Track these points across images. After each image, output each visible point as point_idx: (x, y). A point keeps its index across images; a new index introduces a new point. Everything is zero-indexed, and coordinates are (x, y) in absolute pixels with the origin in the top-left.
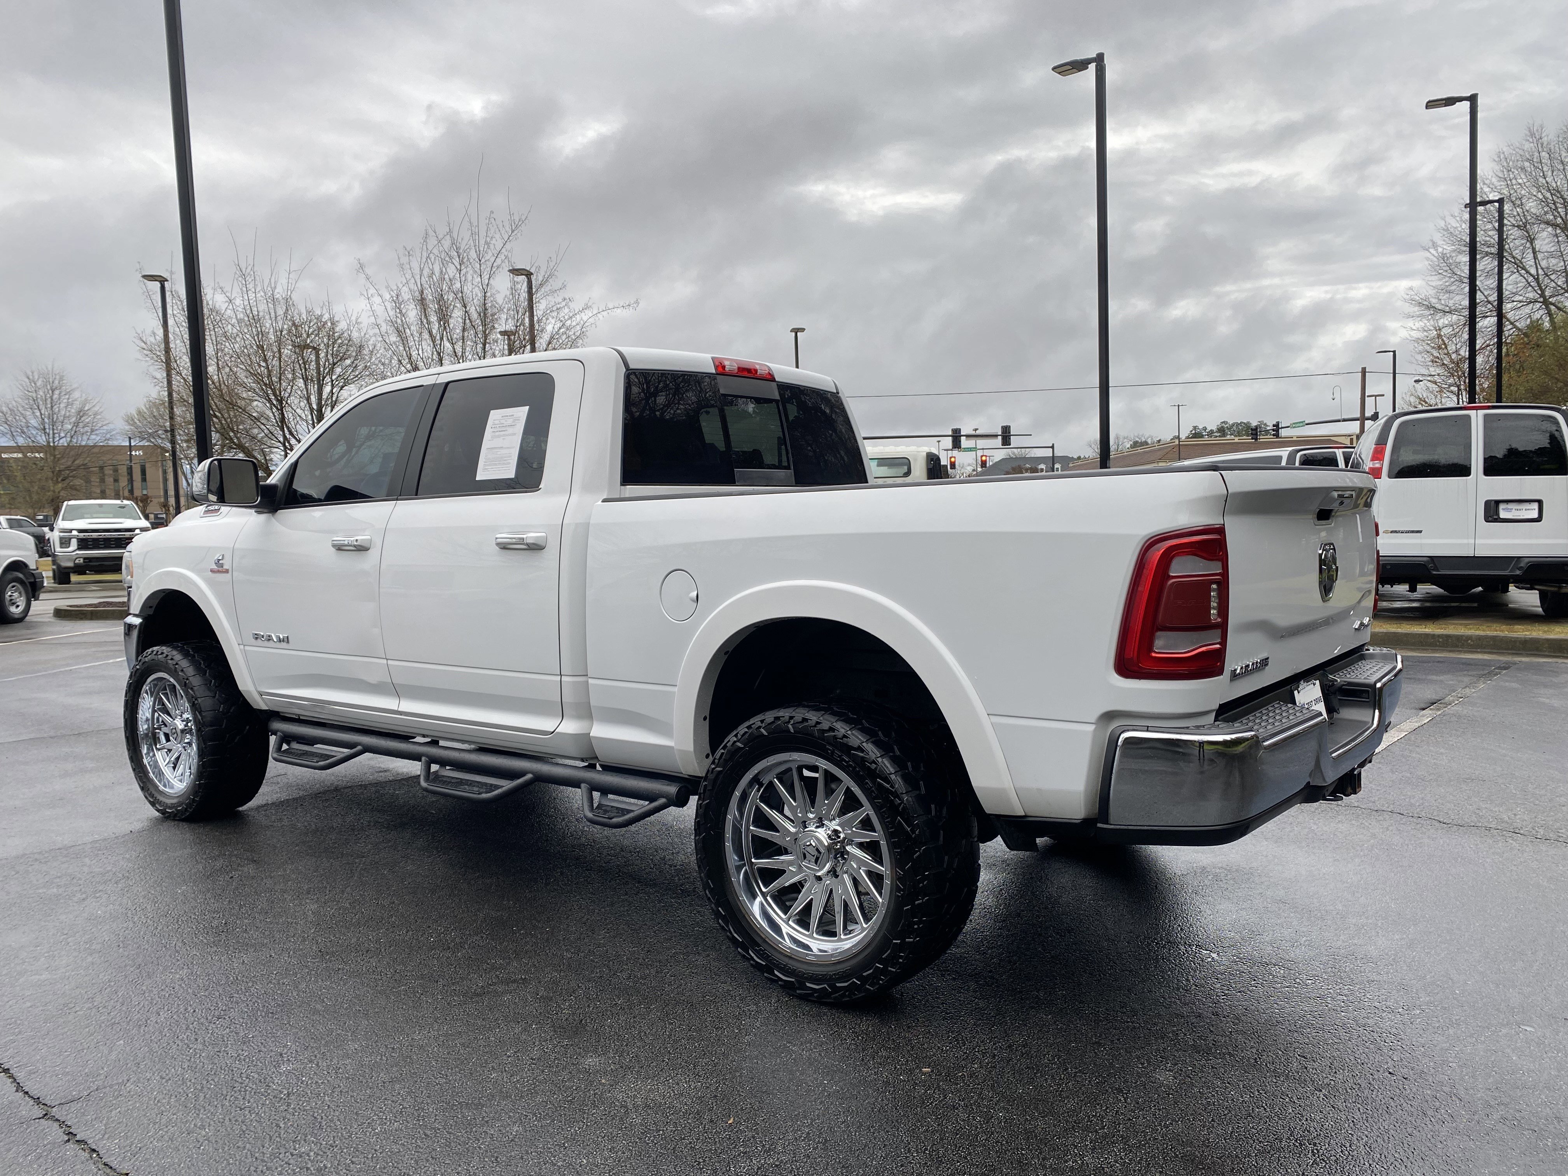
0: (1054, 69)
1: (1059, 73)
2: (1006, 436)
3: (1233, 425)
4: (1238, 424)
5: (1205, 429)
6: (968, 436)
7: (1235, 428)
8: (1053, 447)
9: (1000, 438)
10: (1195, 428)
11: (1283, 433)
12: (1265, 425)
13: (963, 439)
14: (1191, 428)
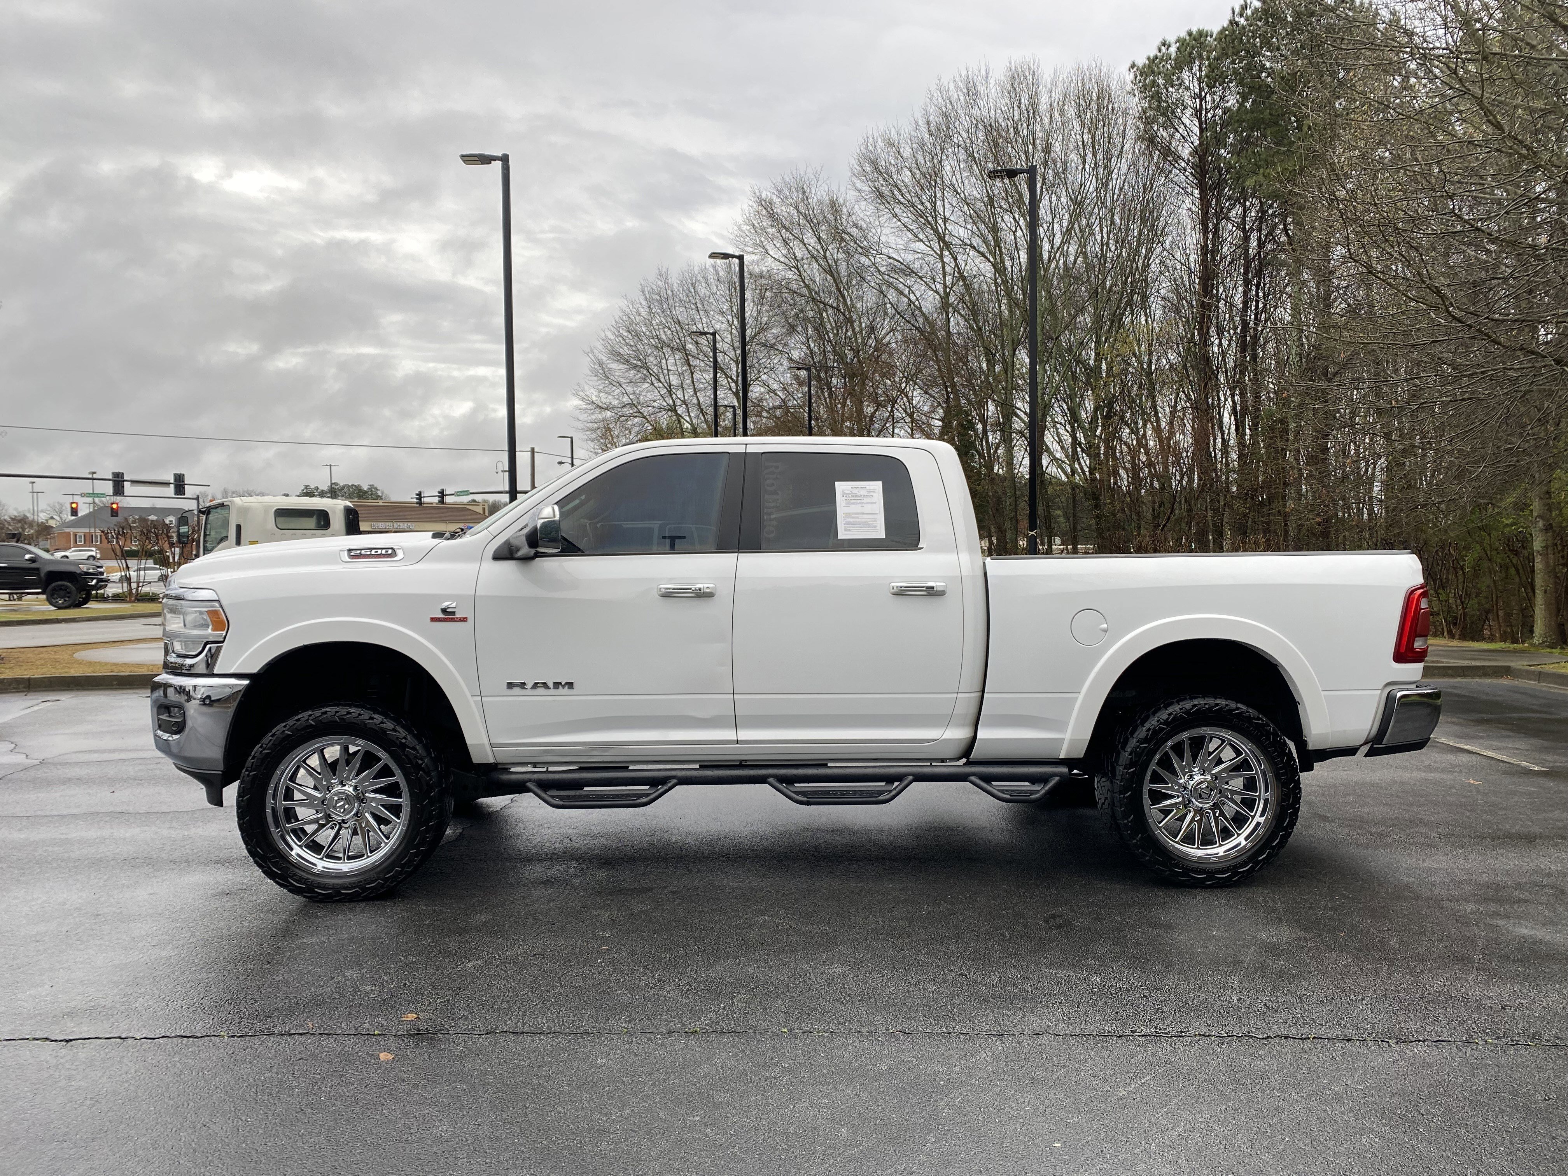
0: (462, 156)
1: (464, 161)
2: (180, 485)
3: (344, 487)
4: (349, 487)
5: (317, 488)
6: (134, 482)
7: (346, 490)
8: (197, 499)
9: (172, 486)
10: (307, 487)
11: (448, 499)
12: (376, 489)
13: (127, 485)
14: (303, 487)
